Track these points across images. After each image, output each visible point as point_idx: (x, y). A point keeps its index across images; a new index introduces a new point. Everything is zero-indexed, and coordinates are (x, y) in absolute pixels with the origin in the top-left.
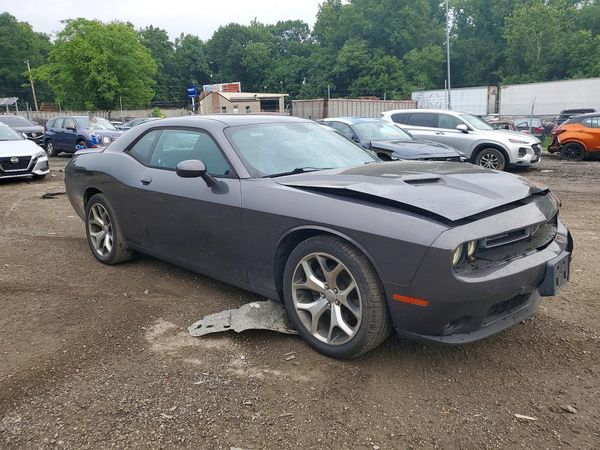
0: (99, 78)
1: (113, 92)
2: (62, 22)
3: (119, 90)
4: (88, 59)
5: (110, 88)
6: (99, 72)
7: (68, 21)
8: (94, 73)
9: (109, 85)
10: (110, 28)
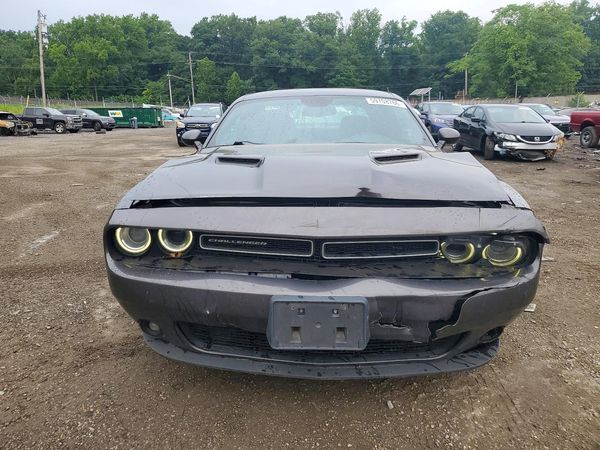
0: (515, 64)
1: (528, 79)
2: (493, 12)
3: (536, 76)
4: (507, 46)
5: (525, 73)
6: (516, 58)
7: (498, 10)
8: (511, 60)
9: (524, 71)
10: (541, 9)
